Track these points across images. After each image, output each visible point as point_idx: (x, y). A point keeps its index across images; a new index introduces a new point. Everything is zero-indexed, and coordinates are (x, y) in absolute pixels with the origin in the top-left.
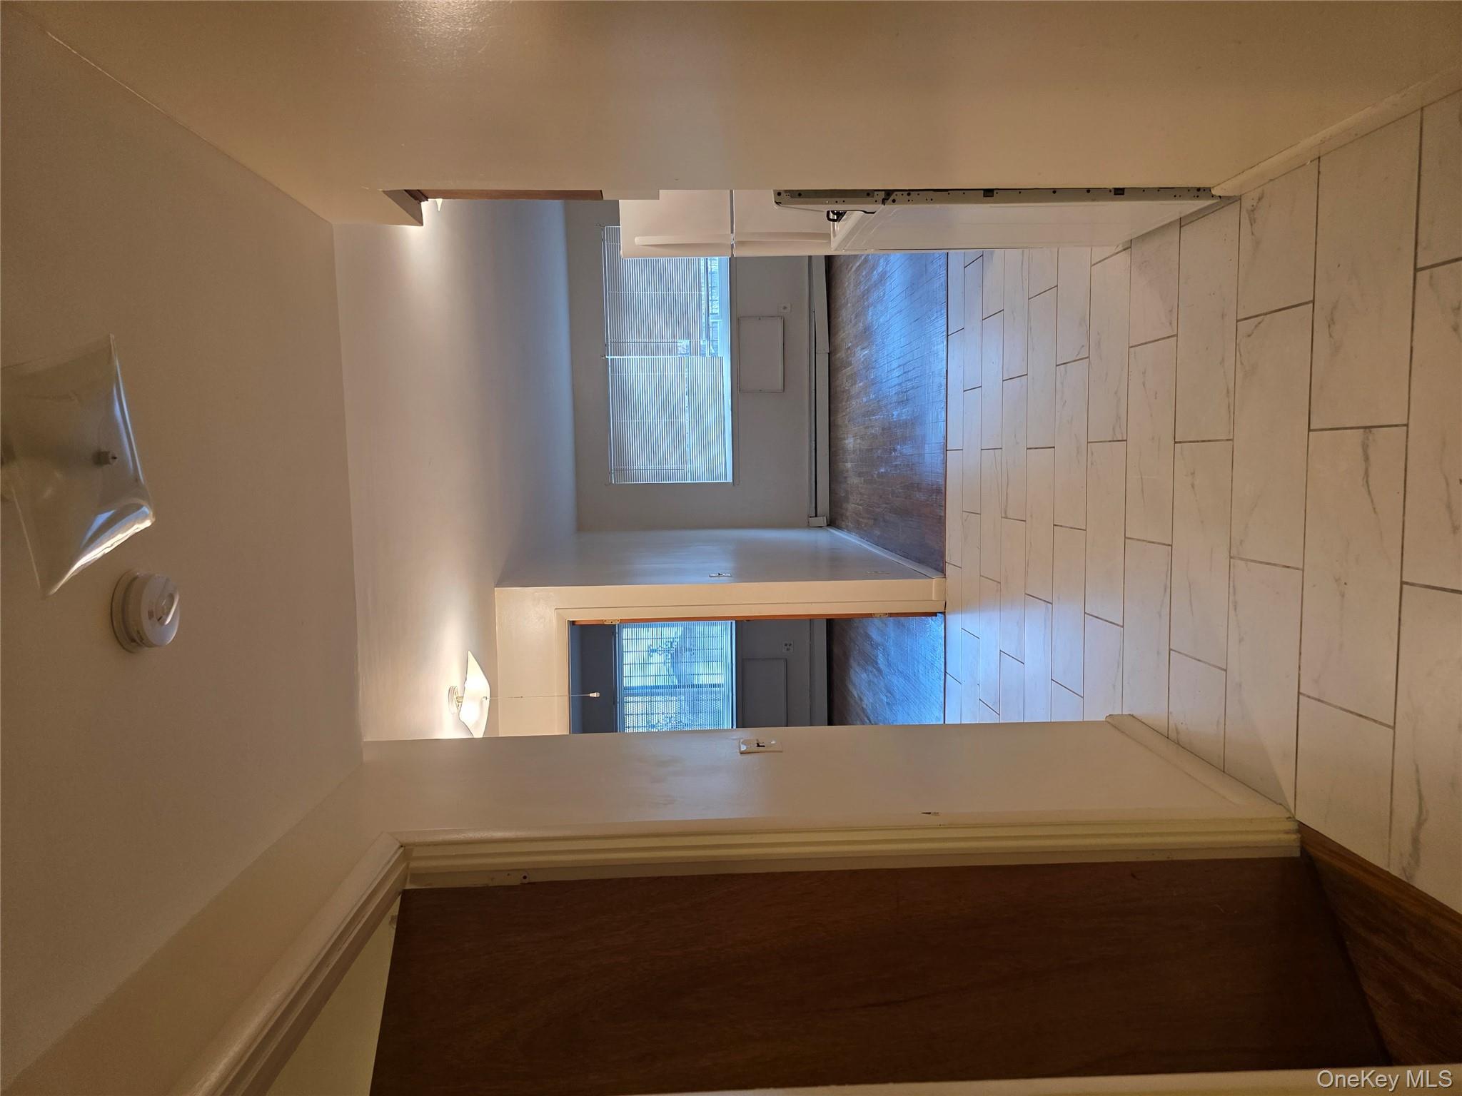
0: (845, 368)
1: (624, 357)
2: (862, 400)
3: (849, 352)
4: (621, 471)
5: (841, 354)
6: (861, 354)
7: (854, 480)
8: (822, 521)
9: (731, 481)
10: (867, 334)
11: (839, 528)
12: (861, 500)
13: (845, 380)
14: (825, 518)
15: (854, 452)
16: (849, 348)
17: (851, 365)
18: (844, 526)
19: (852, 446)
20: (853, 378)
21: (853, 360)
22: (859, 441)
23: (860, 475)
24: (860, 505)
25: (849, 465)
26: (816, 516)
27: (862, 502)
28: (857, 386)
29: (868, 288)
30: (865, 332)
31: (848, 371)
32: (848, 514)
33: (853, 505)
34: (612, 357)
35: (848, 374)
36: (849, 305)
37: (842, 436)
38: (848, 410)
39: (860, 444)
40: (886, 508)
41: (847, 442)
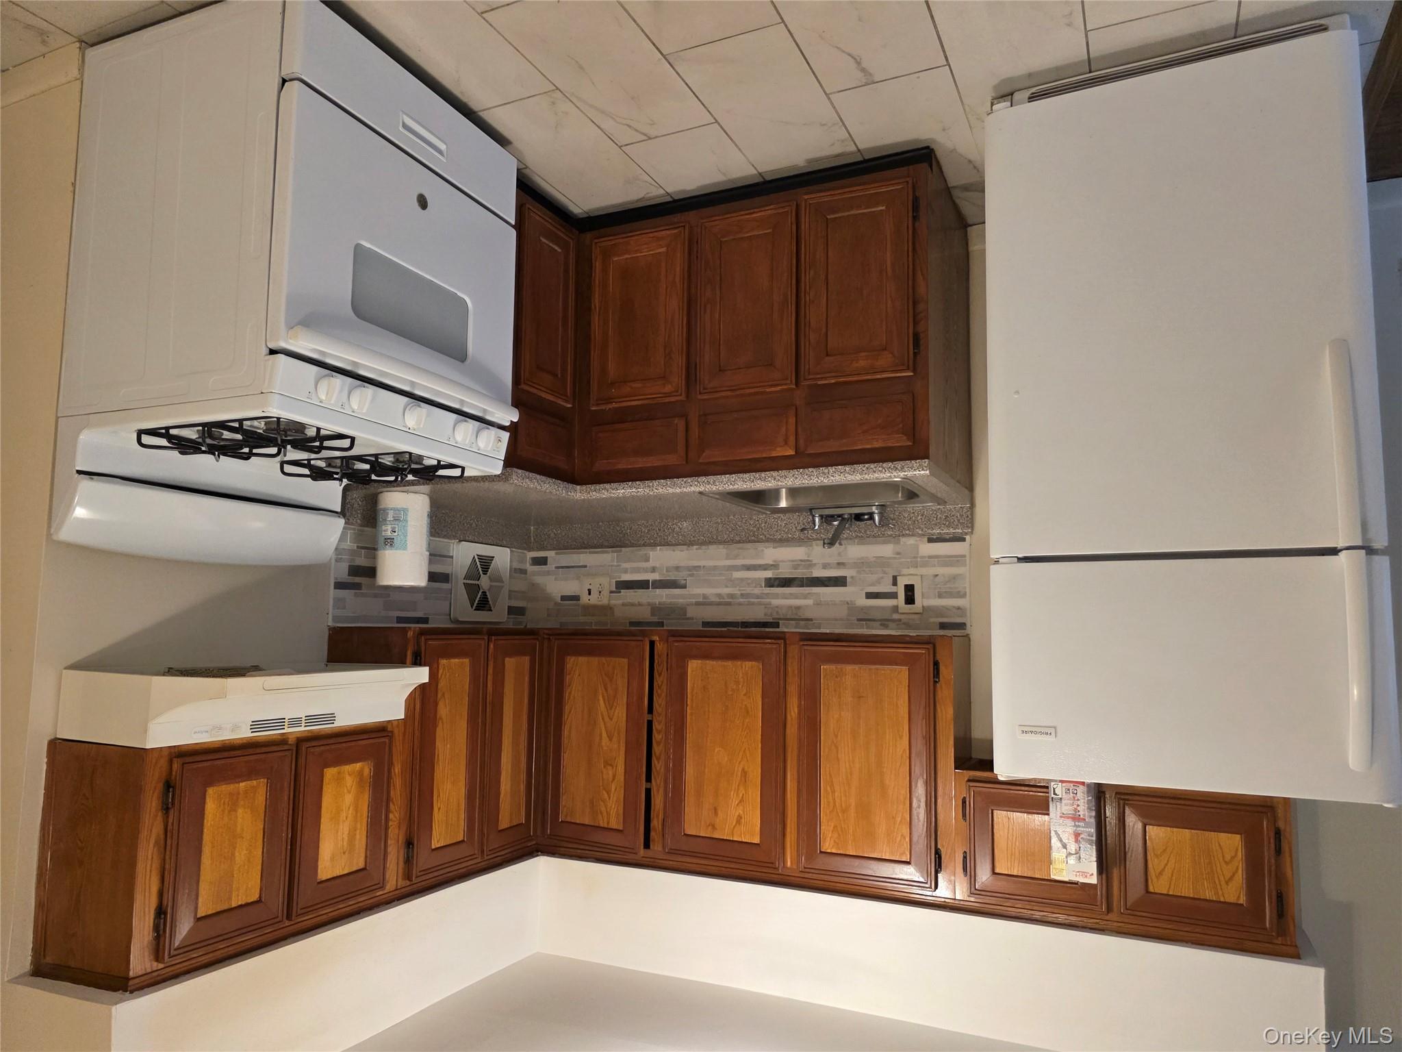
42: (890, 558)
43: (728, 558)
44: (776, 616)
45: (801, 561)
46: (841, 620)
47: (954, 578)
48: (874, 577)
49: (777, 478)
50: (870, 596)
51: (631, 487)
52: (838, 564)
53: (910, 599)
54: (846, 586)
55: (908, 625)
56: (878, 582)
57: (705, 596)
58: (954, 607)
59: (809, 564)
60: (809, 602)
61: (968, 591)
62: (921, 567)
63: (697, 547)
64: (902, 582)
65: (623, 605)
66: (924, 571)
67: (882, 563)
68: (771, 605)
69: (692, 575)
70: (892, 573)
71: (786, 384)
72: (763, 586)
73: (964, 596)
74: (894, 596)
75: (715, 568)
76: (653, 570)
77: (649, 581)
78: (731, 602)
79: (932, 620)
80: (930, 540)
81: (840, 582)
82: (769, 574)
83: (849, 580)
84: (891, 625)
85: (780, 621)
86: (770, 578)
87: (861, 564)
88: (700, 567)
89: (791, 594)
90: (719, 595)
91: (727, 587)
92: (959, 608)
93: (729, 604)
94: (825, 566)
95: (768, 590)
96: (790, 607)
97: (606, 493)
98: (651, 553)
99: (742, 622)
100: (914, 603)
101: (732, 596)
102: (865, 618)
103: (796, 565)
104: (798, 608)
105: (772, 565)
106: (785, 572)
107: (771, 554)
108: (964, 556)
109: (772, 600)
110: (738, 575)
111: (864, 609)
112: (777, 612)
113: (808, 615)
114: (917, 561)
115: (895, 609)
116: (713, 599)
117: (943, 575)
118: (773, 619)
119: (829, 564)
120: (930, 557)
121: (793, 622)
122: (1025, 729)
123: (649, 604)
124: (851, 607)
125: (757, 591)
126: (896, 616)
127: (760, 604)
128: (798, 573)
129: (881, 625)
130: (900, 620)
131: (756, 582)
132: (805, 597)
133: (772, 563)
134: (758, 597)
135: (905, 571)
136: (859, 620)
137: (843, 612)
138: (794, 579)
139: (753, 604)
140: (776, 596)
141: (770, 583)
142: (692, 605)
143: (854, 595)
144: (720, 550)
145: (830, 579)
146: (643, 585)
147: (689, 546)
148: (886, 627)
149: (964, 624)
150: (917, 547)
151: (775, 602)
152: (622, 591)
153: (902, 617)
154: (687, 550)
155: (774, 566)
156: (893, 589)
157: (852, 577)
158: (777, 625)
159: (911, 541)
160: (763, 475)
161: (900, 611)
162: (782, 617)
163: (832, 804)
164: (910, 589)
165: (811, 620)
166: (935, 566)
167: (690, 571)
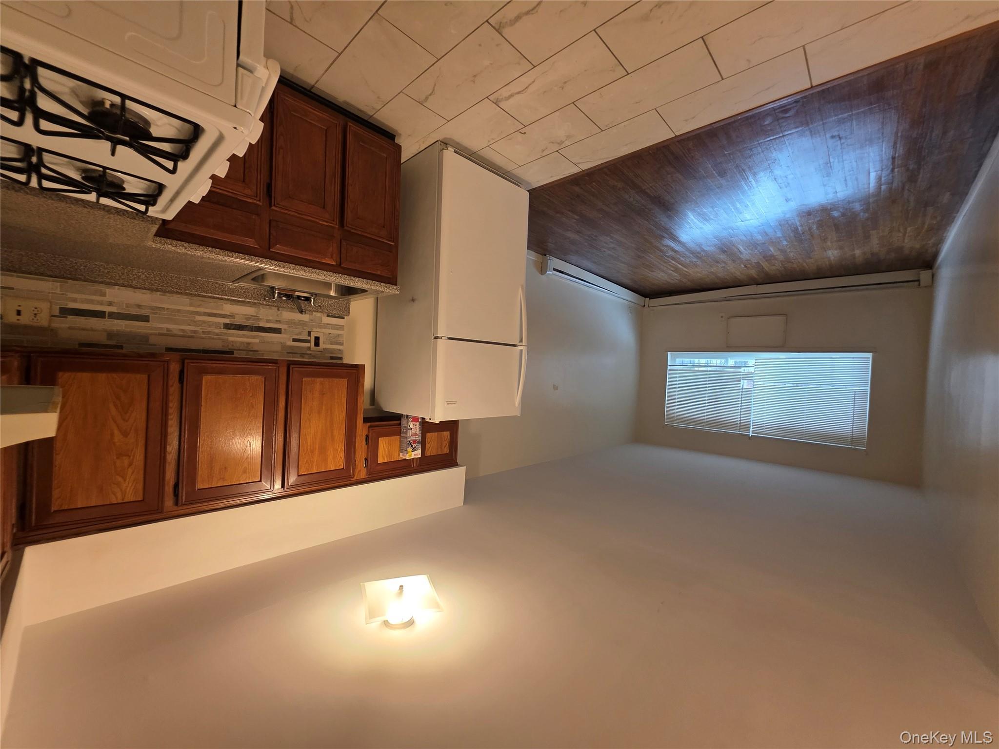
0: (763, 268)
1: (752, 424)
2: (787, 245)
3: (748, 266)
4: (853, 440)
5: (753, 272)
6: (746, 254)
7: (875, 244)
8: (925, 275)
9: (871, 354)
10: (727, 248)
11: (935, 255)
12: (899, 231)
13: (774, 268)
14: (921, 272)
15: (841, 248)
16: (745, 266)
17: (758, 262)
18: (934, 250)
19: (836, 251)
20: (769, 258)
21: (754, 260)
22: (829, 244)
23: (867, 237)
24: (905, 230)
25: (858, 252)
26: (919, 281)
27: (902, 230)
28: (775, 254)
29: (691, 254)
30: (726, 251)
31: (766, 266)
32: (918, 246)
33: (906, 241)
34: (751, 432)
35: (768, 265)
36: (712, 270)
37: (827, 263)
38: (800, 260)
39: (831, 242)
40: (909, 190)
41: (832, 258)
42: (306, 322)
43: (191, 305)
44: (230, 347)
45: (252, 316)
46: (277, 352)
47: (339, 335)
48: (297, 331)
49: (326, 275)
50: (295, 340)
51: (211, 252)
52: (277, 321)
53: (317, 344)
54: (281, 334)
55: (314, 357)
56: (300, 334)
57: (168, 330)
58: (337, 349)
59: (257, 318)
60: (257, 341)
61: (344, 342)
62: (323, 328)
63: (161, 293)
64: (313, 335)
65: (70, 328)
66: (324, 330)
67: (302, 323)
68: (227, 340)
69: (154, 313)
70: (308, 329)
71: (333, 224)
72: (222, 327)
73: (342, 344)
74: (309, 341)
75: (179, 311)
76: (110, 304)
77: (105, 312)
78: (193, 336)
79: (327, 355)
80: (328, 316)
81: (278, 331)
82: (227, 321)
83: (283, 331)
84: (306, 356)
85: (235, 351)
86: (228, 324)
87: (290, 323)
88: (164, 308)
89: (244, 335)
90: (183, 330)
91: (190, 325)
92: (340, 350)
93: (192, 337)
94: (268, 321)
95: (225, 331)
96: (242, 343)
97: (183, 250)
98: (107, 290)
99: (203, 350)
100: (319, 346)
101: (195, 332)
102: (292, 351)
103: (248, 318)
104: (249, 344)
105: (229, 315)
106: (239, 321)
107: (228, 308)
108: (344, 326)
109: (229, 338)
110: (198, 318)
111: (291, 347)
112: (233, 345)
113: (255, 348)
114: (321, 326)
115: (309, 348)
116: (176, 332)
117: (333, 334)
118: (229, 349)
119: (270, 320)
120: (327, 324)
121: (245, 352)
122: (448, 403)
123: (105, 330)
124: (284, 346)
125: (217, 331)
126: (309, 352)
127: (219, 339)
128: (250, 323)
129: (300, 356)
130: (311, 354)
131: (217, 325)
132: (254, 337)
133: (229, 314)
134: (217, 335)
135: (315, 330)
136: (287, 353)
137: (278, 348)
138: (246, 326)
139: (213, 338)
140: (233, 335)
141: (227, 326)
142: (156, 335)
143: (285, 338)
144: (185, 300)
145: (270, 328)
146: (100, 314)
147: (152, 292)
148: (303, 357)
149: (342, 358)
150: (321, 319)
151: (231, 339)
152: (68, 316)
153: (313, 352)
154: (150, 294)
155: (232, 316)
156: (308, 338)
157: (285, 329)
158: (232, 353)
159: (319, 314)
160: (318, 271)
161: (311, 350)
162: (236, 348)
163: (306, 450)
164: (317, 339)
165: (257, 351)
166: (329, 329)
167: (152, 310)
